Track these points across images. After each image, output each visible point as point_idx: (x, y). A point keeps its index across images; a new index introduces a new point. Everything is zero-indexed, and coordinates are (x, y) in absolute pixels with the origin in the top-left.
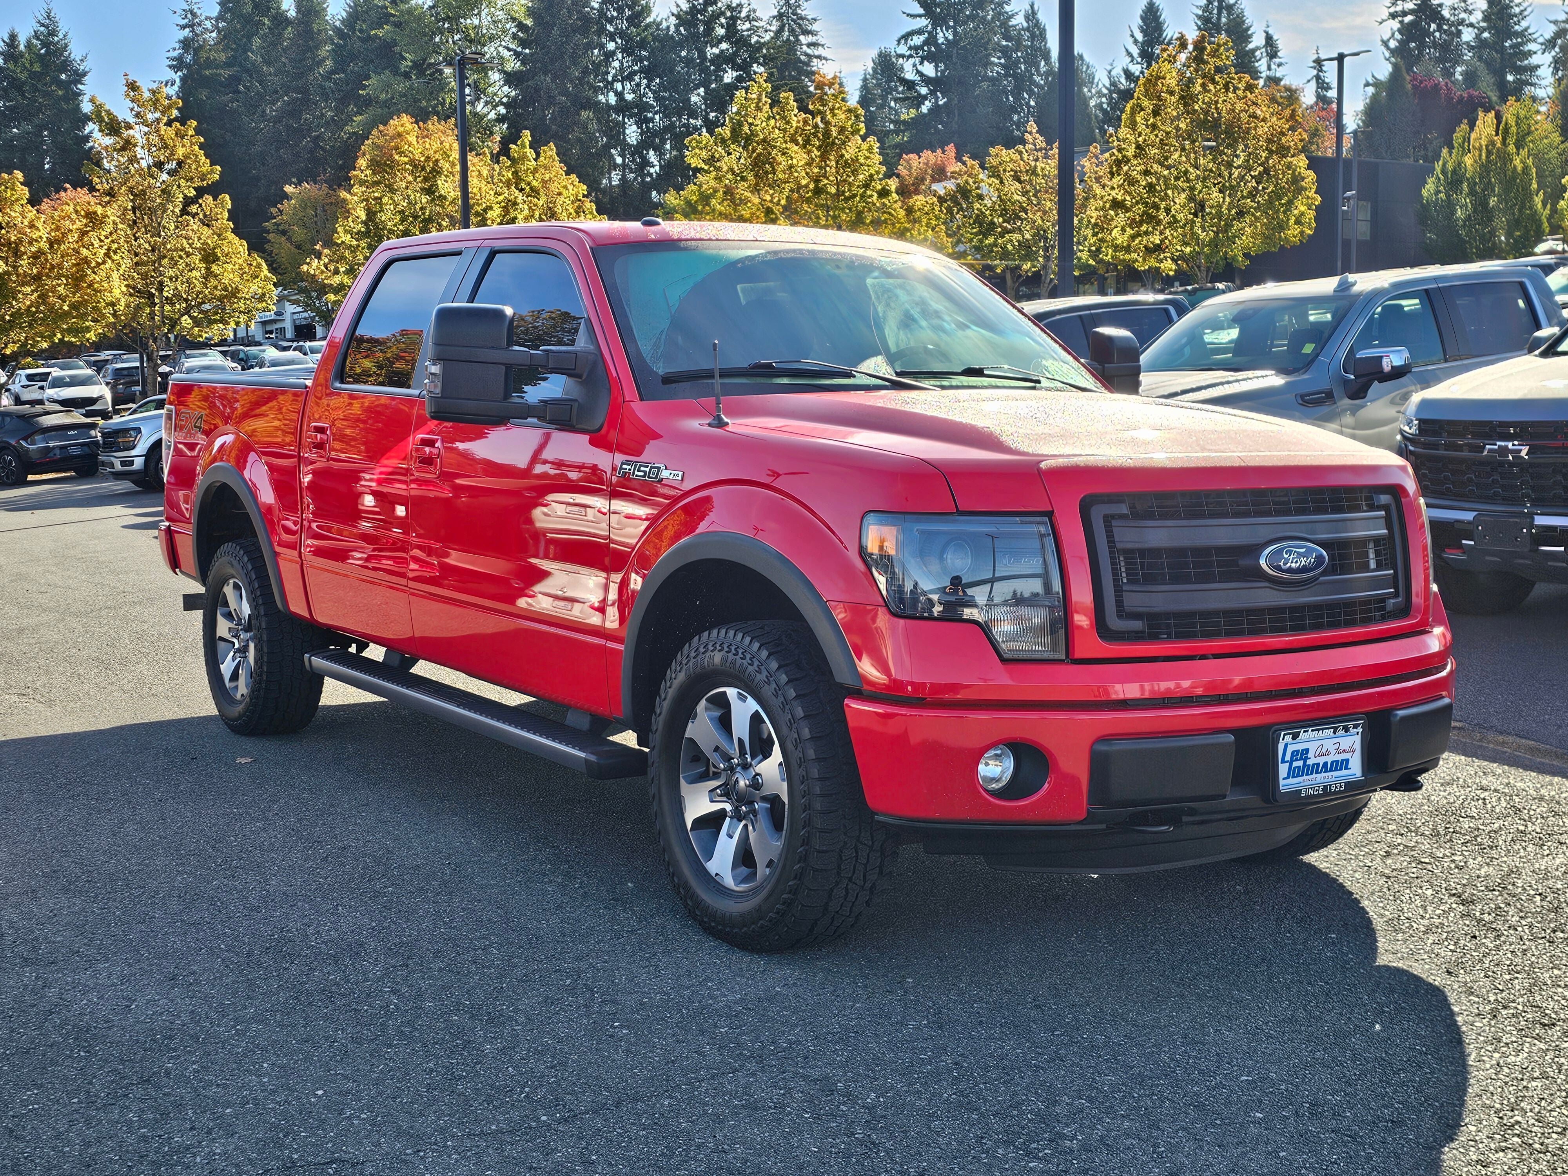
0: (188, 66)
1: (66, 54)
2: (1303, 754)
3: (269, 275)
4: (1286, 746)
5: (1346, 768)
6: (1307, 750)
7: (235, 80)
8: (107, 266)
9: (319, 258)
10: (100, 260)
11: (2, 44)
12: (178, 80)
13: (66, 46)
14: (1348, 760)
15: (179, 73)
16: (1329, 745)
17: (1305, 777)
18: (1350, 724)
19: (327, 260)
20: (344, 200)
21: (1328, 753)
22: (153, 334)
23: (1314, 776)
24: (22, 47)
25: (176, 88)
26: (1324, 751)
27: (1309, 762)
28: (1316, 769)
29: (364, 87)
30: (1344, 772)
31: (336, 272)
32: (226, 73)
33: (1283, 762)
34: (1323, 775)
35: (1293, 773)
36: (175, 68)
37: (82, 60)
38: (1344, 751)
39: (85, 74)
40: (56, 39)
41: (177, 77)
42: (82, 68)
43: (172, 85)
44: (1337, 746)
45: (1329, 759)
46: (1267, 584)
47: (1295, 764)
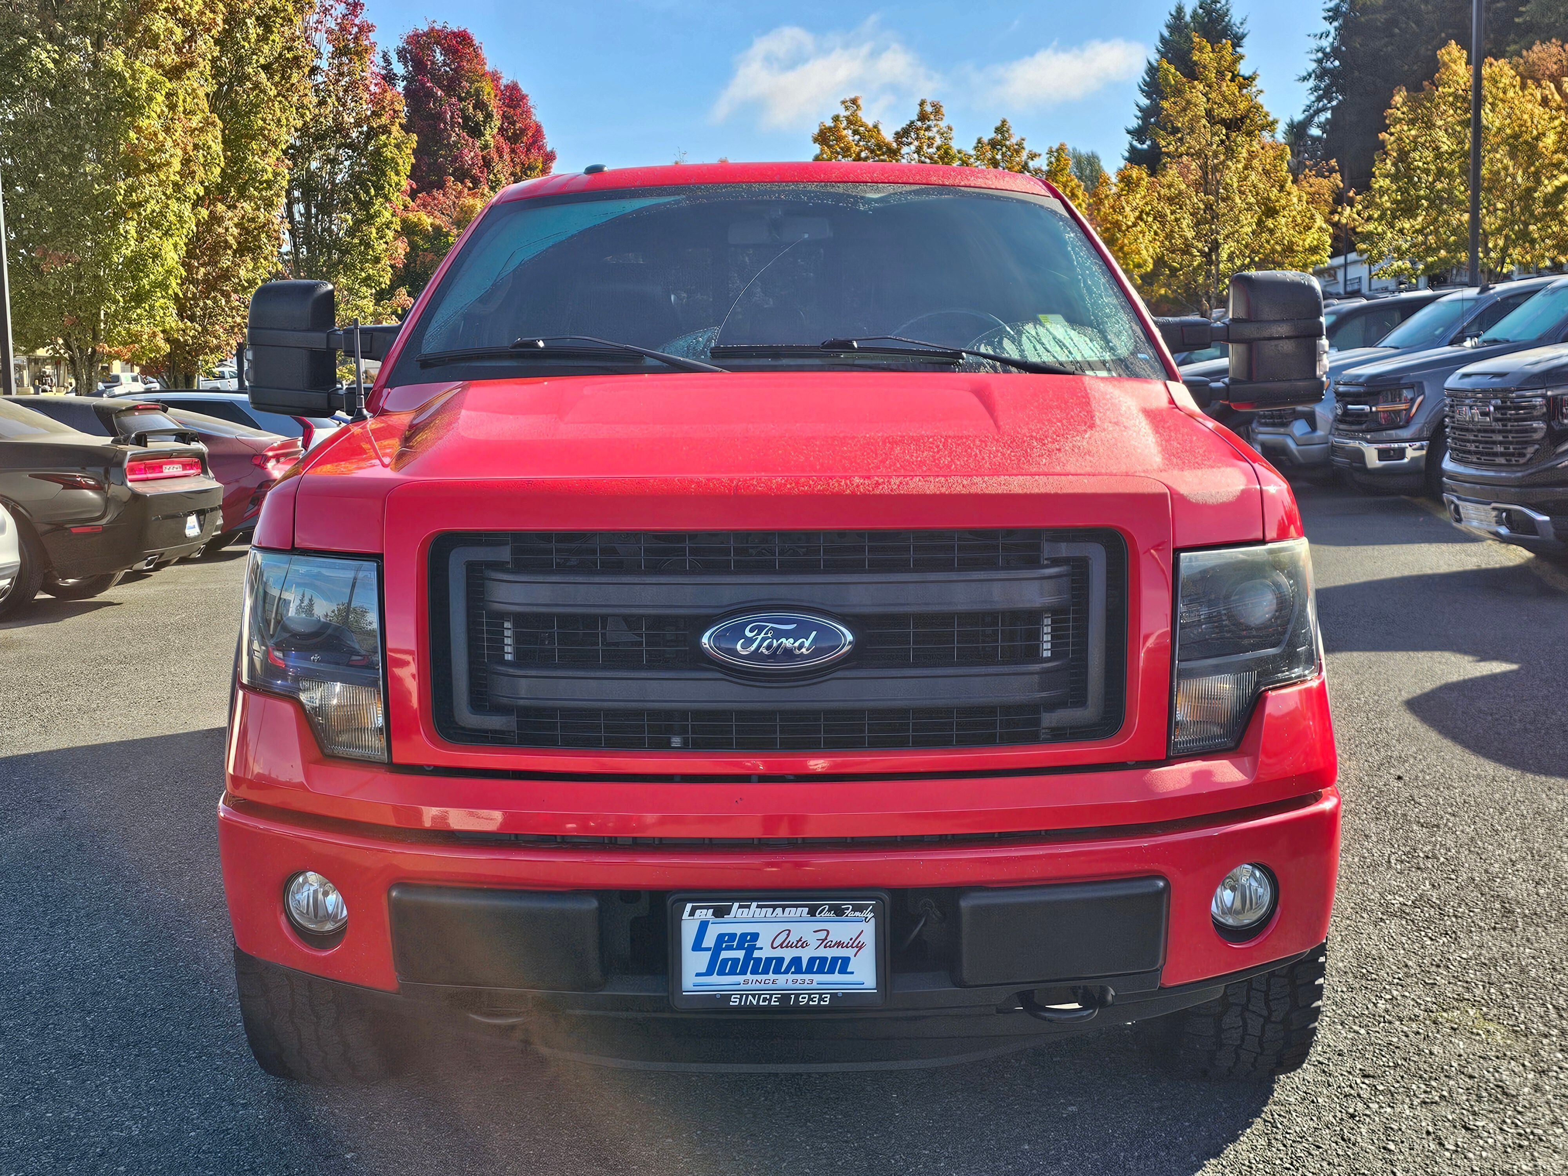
0: (1345, 15)
1: (1227, 19)
2: (749, 941)
3: (1324, 226)
4: (704, 926)
5: (843, 970)
6: (755, 936)
7: (1392, 22)
8: (1139, 228)
9: (1352, 206)
10: (1130, 223)
11: (1169, 17)
12: (1333, 31)
13: (1228, 10)
14: (846, 961)
15: (1336, 24)
16: (799, 931)
17: (749, 976)
18: (848, 905)
19: (1360, 207)
20: (1383, 141)
21: (804, 945)
22: (1207, 293)
23: (771, 976)
24: (1188, 18)
25: (1330, 39)
26: (793, 939)
27: (756, 954)
28: (775, 965)
29: (1520, 14)
30: (837, 977)
31: (1370, 218)
32: (1382, 17)
33: (697, 946)
34: (791, 977)
35: (715, 966)
36: (1330, 19)
37: (1242, 24)
38: (839, 944)
39: (1243, 36)
40: (1219, 5)
41: (1331, 28)
42: (1241, 30)
43: (1327, 36)
44: (822, 935)
45: (805, 955)
46: (720, 676)
47: (724, 955)
